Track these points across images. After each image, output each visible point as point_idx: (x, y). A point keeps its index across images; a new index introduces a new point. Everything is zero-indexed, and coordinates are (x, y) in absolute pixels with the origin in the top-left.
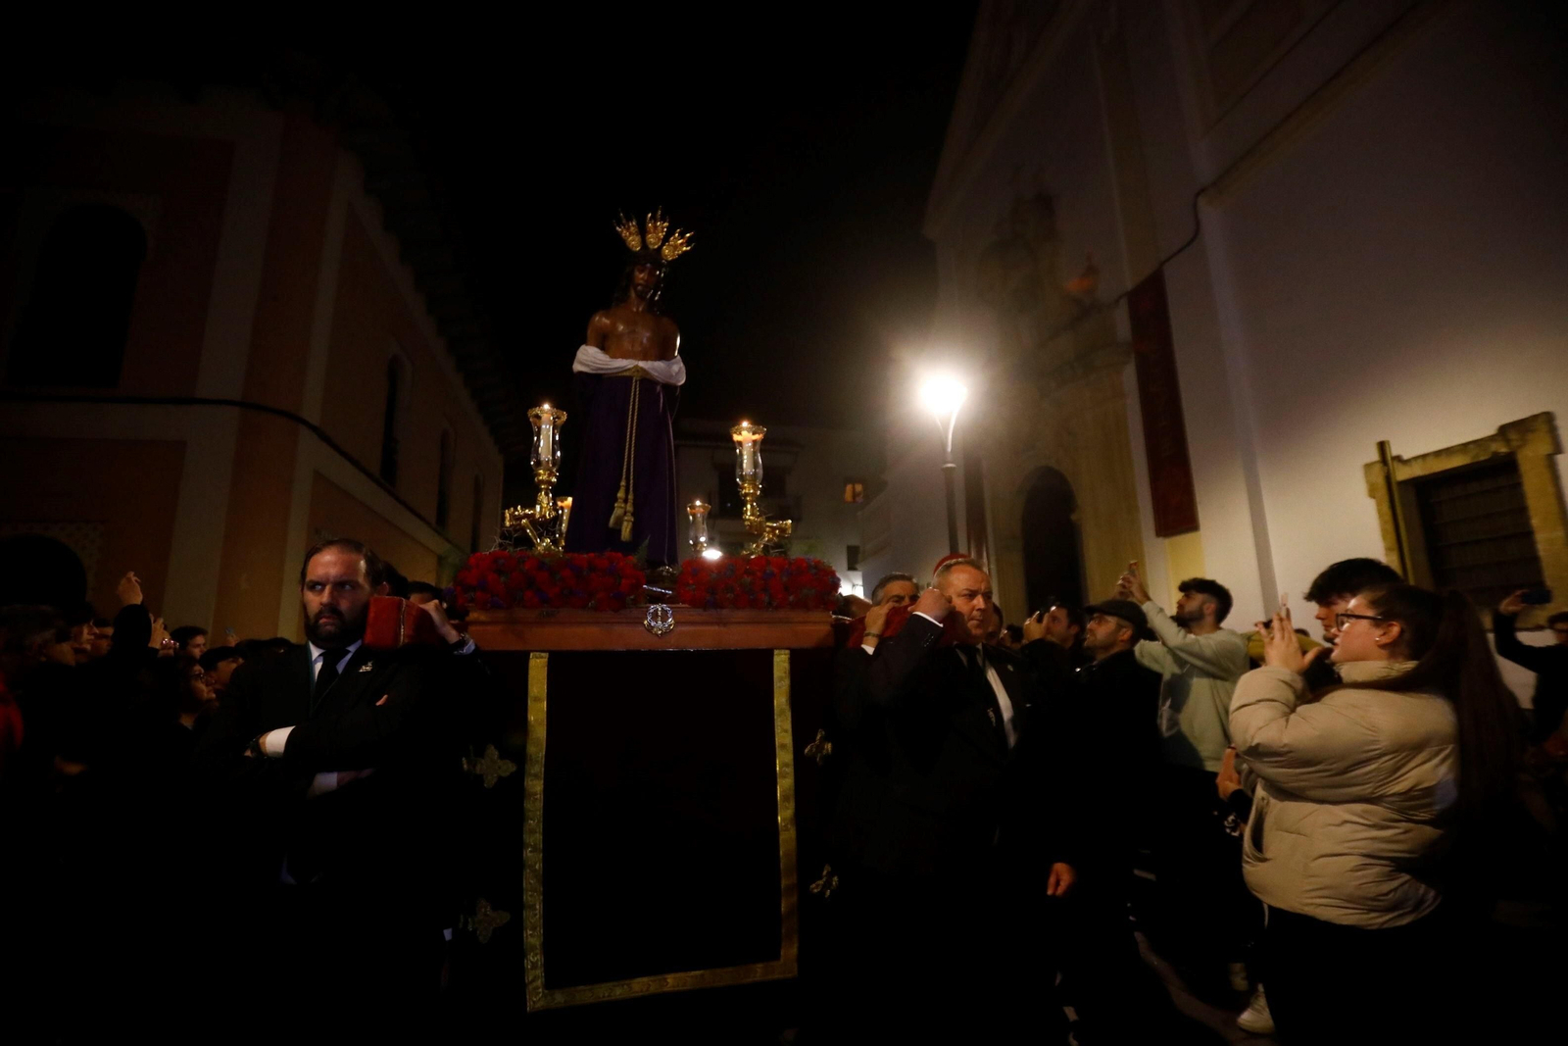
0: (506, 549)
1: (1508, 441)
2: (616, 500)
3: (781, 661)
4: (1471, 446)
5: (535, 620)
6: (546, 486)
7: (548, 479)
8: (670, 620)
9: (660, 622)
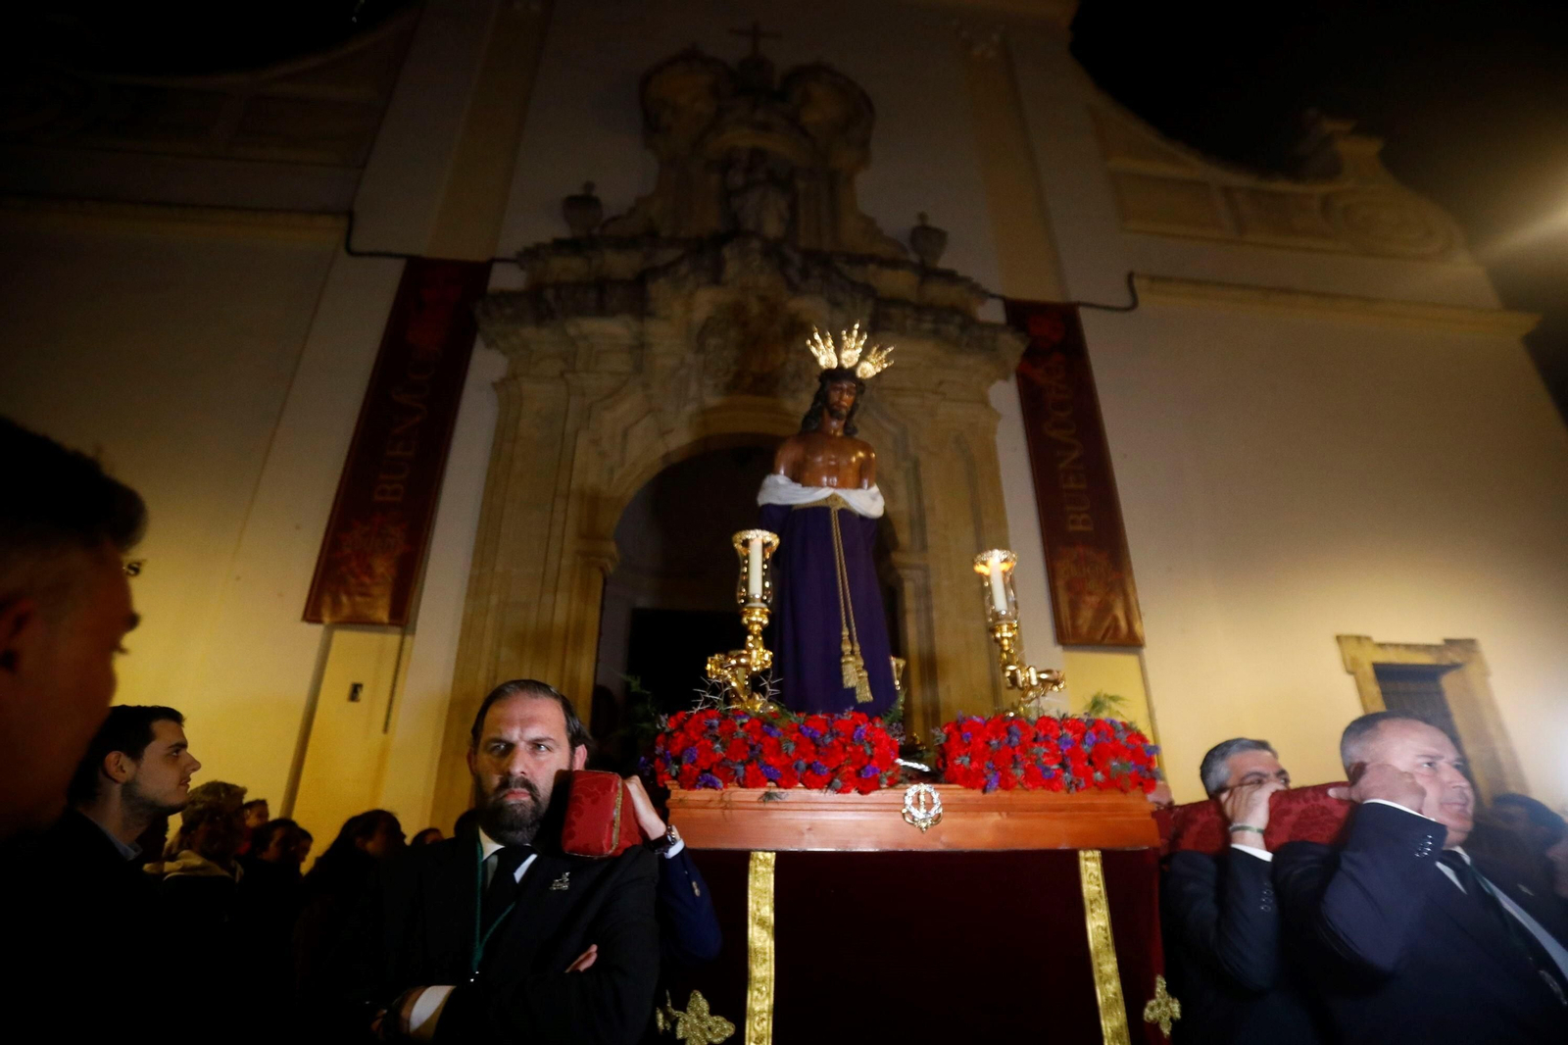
0: (715, 706)
3: (1091, 868)
5: (757, 805)
6: (757, 628)
7: (760, 619)
8: (936, 807)
9: (923, 810)
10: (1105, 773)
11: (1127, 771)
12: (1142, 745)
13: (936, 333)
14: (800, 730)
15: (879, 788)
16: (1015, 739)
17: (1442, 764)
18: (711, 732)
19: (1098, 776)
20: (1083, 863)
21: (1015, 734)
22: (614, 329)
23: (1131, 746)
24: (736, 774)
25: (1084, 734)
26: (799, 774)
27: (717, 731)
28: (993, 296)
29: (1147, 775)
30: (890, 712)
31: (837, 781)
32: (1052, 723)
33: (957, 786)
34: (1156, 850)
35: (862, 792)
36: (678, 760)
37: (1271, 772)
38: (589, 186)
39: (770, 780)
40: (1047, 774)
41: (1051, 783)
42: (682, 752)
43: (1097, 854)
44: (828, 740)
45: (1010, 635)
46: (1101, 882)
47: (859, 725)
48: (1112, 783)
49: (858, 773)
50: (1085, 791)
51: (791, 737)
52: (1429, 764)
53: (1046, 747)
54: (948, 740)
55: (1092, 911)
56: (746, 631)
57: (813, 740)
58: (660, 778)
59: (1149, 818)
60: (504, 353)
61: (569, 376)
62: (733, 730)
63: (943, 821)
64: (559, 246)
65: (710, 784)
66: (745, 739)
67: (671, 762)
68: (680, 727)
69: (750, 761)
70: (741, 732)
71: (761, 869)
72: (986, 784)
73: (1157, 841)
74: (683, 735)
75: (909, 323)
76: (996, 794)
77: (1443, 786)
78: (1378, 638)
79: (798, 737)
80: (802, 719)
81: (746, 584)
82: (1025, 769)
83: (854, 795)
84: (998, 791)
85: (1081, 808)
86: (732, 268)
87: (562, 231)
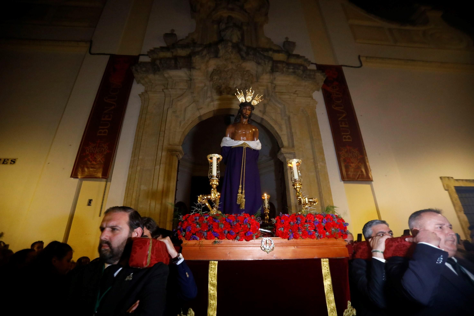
0: (198, 212)
2: (238, 193)
5: (211, 245)
6: (215, 186)
7: (215, 183)
8: (273, 245)
9: (268, 246)
10: (330, 232)
11: (337, 232)
12: (343, 223)
13: (294, 73)
14: (226, 220)
15: (253, 239)
16: (299, 222)
17: (445, 227)
18: (196, 221)
19: (327, 233)
20: (322, 263)
21: (299, 220)
22: (181, 74)
23: (339, 223)
24: (204, 235)
25: (323, 219)
26: (225, 235)
27: (198, 221)
28: (312, 63)
29: (344, 233)
30: (257, 213)
31: (238, 237)
32: (312, 216)
33: (280, 238)
34: (348, 258)
35: (247, 241)
36: (185, 231)
37: (386, 231)
38: (173, 30)
39: (216, 237)
40: (310, 233)
41: (312, 236)
42: (186, 228)
43: (327, 260)
44: (235, 223)
45: (299, 187)
46: (329, 269)
47: (246, 218)
48: (332, 236)
49: (245, 234)
50: (323, 239)
51: (223, 222)
52: (440, 228)
53: (309, 224)
54: (276, 222)
55: (326, 279)
56: (211, 187)
57: (230, 223)
58: (179, 237)
59: (345, 247)
60: (143, 85)
61: (165, 90)
62: (203, 220)
63: (275, 249)
64: (162, 49)
65: (195, 239)
66: (207, 223)
67: (182, 231)
68: (186, 220)
69: (208, 231)
70: (206, 221)
71: (213, 266)
72: (289, 237)
73: (348, 255)
74: (186, 222)
75: (284, 69)
76: (292, 240)
77: (446, 235)
78: (455, 178)
79: (225, 222)
80: (227, 217)
81: (211, 172)
82: (302, 232)
83: (244, 241)
84: (293, 239)
85: (322, 244)
86: (222, 52)
87: (164, 45)
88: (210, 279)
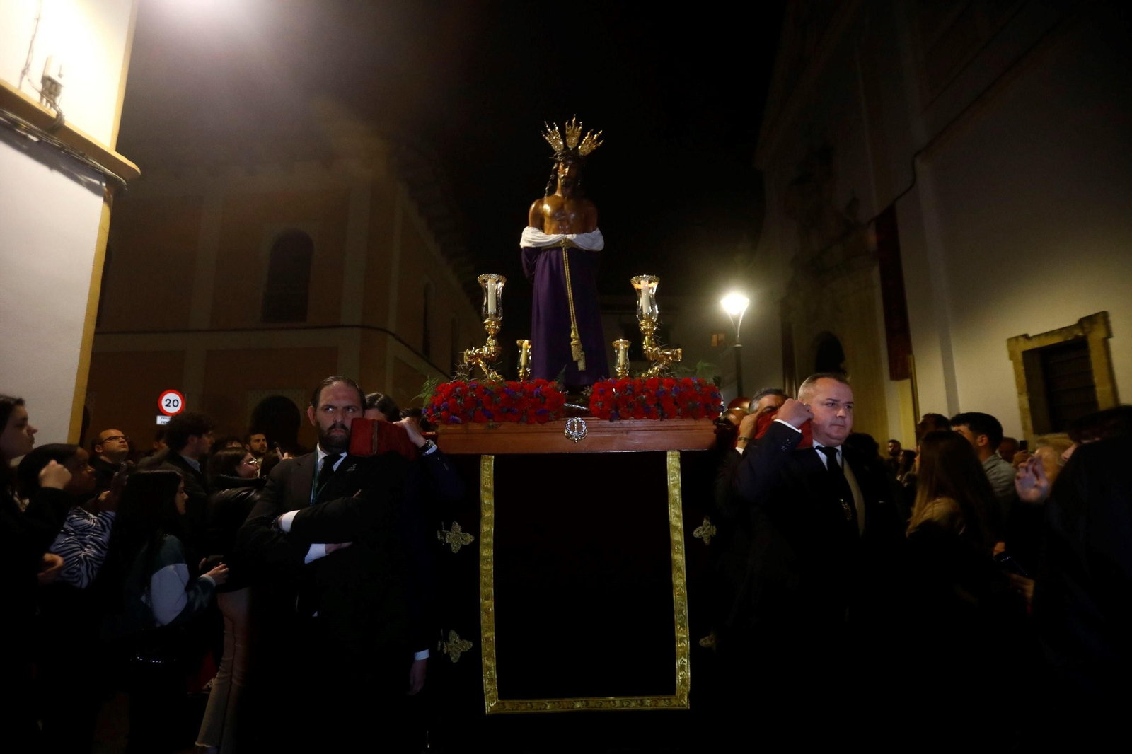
0: (463, 380)
1: (1083, 329)
3: (673, 462)
4: (1064, 330)
5: (483, 432)
6: (492, 332)
7: (494, 327)
8: (584, 429)
9: (576, 432)
20: (669, 458)
33: (596, 418)
40: (648, 410)
43: (678, 453)
47: (538, 386)
54: (593, 392)
63: (587, 437)
71: (487, 463)
72: (612, 418)
76: (616, 423)
85: (672, 428)
88: (482, 482)
